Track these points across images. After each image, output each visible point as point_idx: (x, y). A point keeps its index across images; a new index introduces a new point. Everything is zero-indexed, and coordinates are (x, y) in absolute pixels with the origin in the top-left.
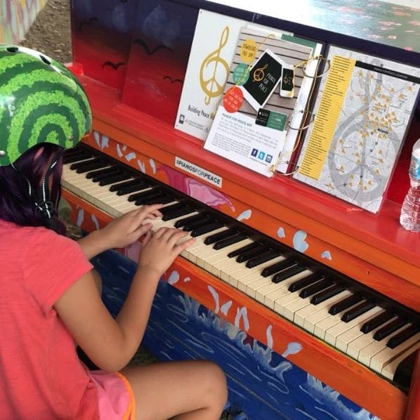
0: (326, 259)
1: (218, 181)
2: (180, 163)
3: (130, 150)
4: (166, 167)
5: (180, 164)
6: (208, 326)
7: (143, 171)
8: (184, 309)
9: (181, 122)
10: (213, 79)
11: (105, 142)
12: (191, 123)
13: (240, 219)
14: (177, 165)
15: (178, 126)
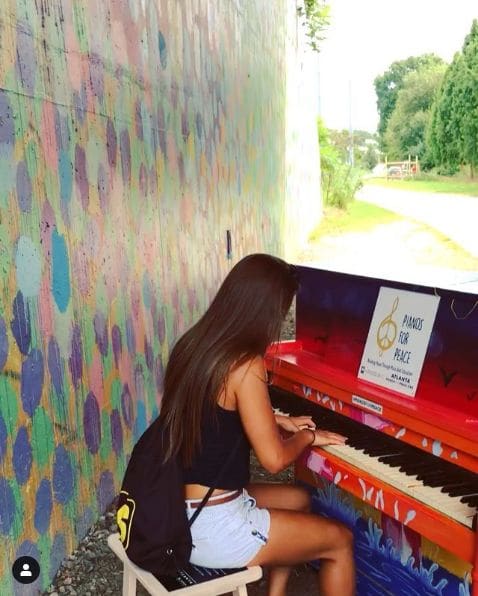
0: (454, 459)
1: (379, 409)
2: (355, 399)
3: (325, 395)
4: (348, 405)
5: (357, 400)
6: (386, 556)
7: (334, 409)
8: (368, 544)
9: (362, 372)
10: (386, 337)
11: (309, 392)
12: (369, 372)
13: (397, 437)
14: (354, 402)
15: (360, 376)
